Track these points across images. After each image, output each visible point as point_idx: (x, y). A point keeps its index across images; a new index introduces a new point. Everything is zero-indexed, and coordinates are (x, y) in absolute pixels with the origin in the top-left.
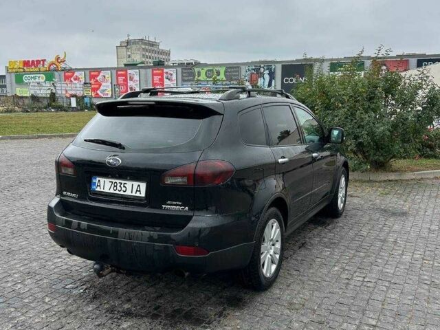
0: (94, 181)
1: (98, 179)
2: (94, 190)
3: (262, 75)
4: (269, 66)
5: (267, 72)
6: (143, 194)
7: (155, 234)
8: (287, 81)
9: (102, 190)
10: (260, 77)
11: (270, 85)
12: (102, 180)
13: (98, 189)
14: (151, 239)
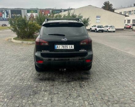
0: (55, 46)
1: (57, 46)
2: (56, 49)
3: (4, 13)
4: (6, 10)
5: (5, 12)
6: (73, 48)
7: (80, 58)
8: (13, 15)
9: (59, 48)
10: (3, 14)
11: (7, 17)
12: (59, 46)
13: (58, 48)
14: (79, 59)
